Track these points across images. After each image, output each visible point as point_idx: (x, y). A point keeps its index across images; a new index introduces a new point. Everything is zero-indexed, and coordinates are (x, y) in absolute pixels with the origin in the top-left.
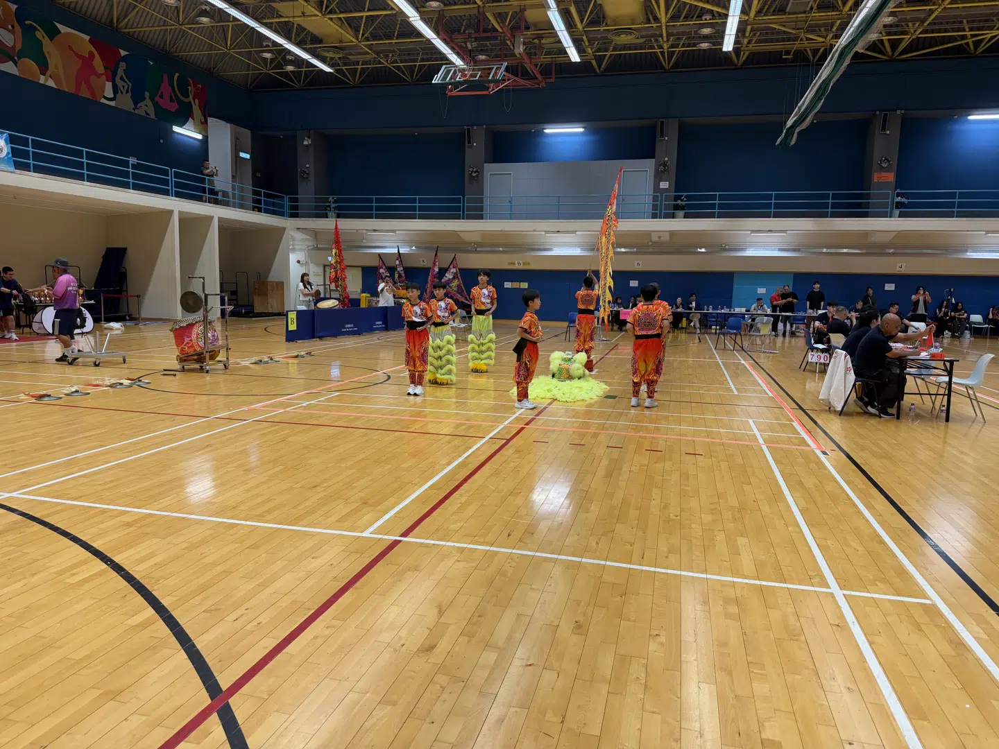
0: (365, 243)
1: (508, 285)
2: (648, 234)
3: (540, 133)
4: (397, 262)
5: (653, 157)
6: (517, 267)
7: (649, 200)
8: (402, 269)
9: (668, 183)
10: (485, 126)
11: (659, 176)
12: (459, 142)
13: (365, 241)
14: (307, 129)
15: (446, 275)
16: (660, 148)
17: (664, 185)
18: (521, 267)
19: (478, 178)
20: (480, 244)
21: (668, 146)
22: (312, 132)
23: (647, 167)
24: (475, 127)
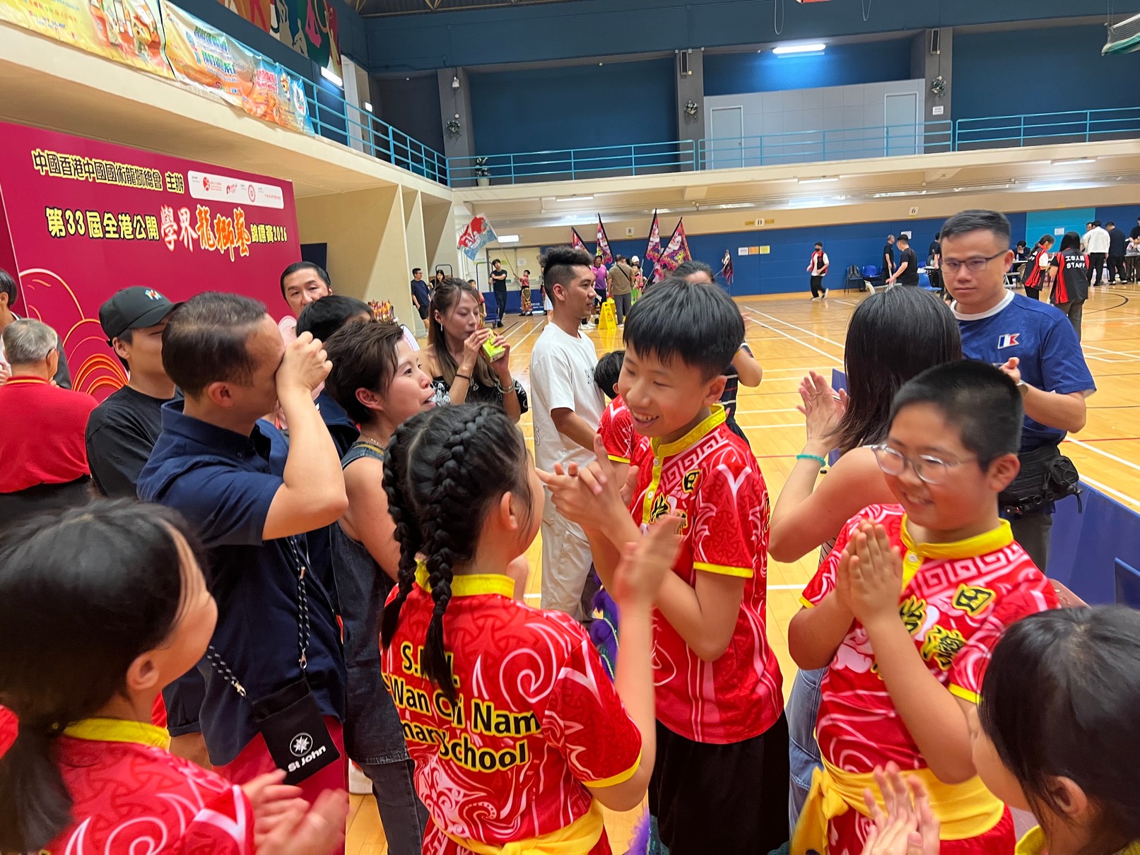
0: (544, 214)
1: (743, 251)
2: (922, 173)
3: (768, 54)
4: (600, 235)
5: (923, 77)
6: (757, 227)
7: (920, 130)
8: (606, 243)
9: (942, 107)
10: (703, 49)
11: (931, 100)
12: (667, 71)
13: (543, 211)
14: (451, 66)
15: (670, 245)
16: (930, 65)
17: (938, 110)
18: (763, 226)
19: (697, 117)
20: (703, 202)
21: (940, 63)
22: (460, 69)
23: (915, 88)
24: (690, 51)
